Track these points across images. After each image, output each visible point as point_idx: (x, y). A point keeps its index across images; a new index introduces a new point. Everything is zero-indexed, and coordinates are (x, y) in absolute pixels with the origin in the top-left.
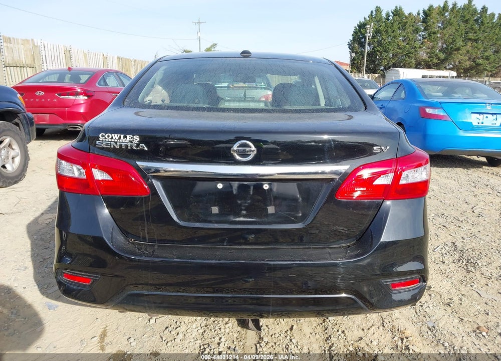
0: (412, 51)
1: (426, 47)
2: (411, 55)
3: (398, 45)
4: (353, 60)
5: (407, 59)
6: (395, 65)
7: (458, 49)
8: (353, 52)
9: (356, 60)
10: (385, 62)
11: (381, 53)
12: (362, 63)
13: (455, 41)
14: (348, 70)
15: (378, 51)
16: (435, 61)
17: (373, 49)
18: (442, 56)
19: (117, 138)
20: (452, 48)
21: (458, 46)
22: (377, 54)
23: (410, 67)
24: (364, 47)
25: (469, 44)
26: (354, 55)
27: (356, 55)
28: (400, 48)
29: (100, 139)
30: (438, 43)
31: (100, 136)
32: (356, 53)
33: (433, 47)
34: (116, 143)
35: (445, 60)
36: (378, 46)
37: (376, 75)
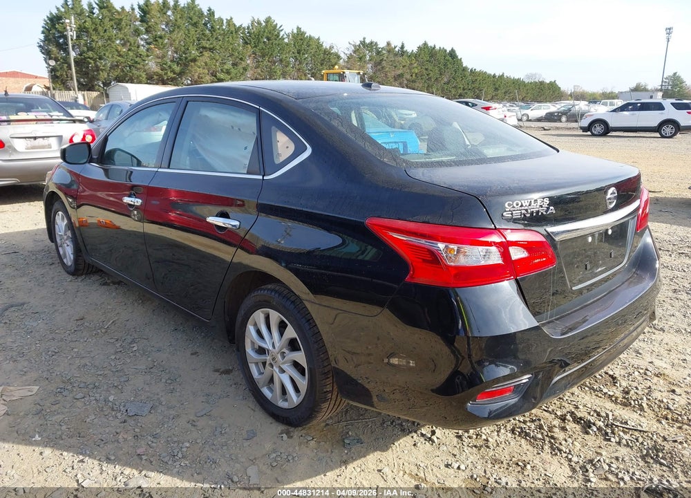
0: (138, 59)
1: (155, 56)
2: (138, 66)
3: (117, 50)
4: (53, 71)
5: (134, 71)
6: (120, 79)
7: (194, 60)
8: (50, 59)
9: (58, 71)
10: (104, 75)
11: (95, 60)
12: (69, 75)
13: (188, 49)
14: (48, 85)
15: (89, 58)
16: (171, 75)
17: (81, 55)
18: (177, 69)
19: (528, 205)
20: (186, 58)
21: (193, 56)
22: (90, 63)
23: (140, 82)
24: (66, 51)
25: (206, 54)
26: (52, 63)
27: (56, 63)
28: (120, 56)
29: (507, 210)
30: (168, 51)
31: (506, 205)
32: (56, 60)
33: (163, 57)
34: (526, 210)
35: (181, 74)
36: (88, 50)
37: (95, 94)
